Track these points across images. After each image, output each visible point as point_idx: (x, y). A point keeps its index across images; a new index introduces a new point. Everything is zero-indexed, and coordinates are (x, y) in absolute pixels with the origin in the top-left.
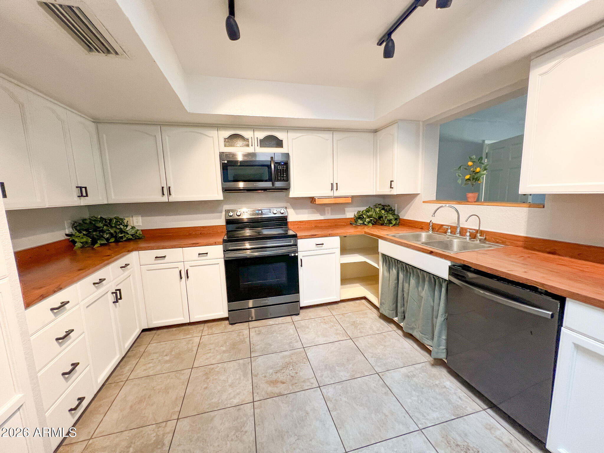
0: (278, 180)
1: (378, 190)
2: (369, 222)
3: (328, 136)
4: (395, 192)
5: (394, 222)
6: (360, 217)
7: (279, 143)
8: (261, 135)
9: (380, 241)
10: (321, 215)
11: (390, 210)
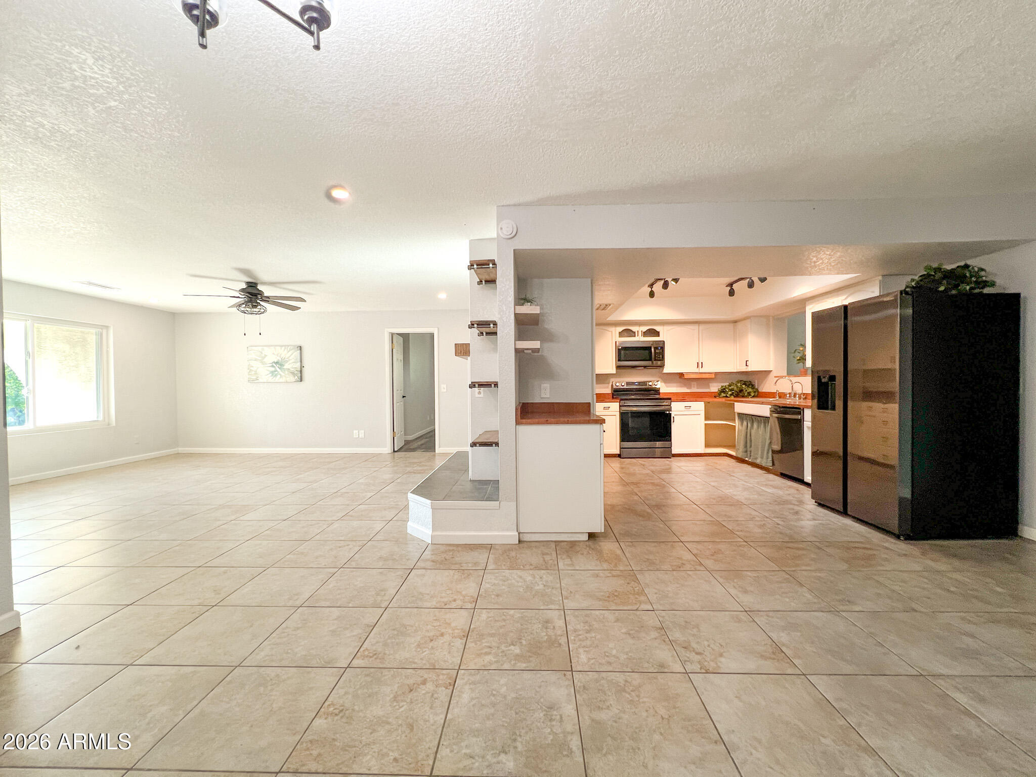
0: (655, 360)
1: (738, 368)
2: (731, 395)
3: (696, 327)
4: (749, 369)
5: (752, 394)
6: (723, 391)
7: (657, 334)
8: (645, 329)
9: (735, 403)
10: (687, 388)
11: (750, 384)
